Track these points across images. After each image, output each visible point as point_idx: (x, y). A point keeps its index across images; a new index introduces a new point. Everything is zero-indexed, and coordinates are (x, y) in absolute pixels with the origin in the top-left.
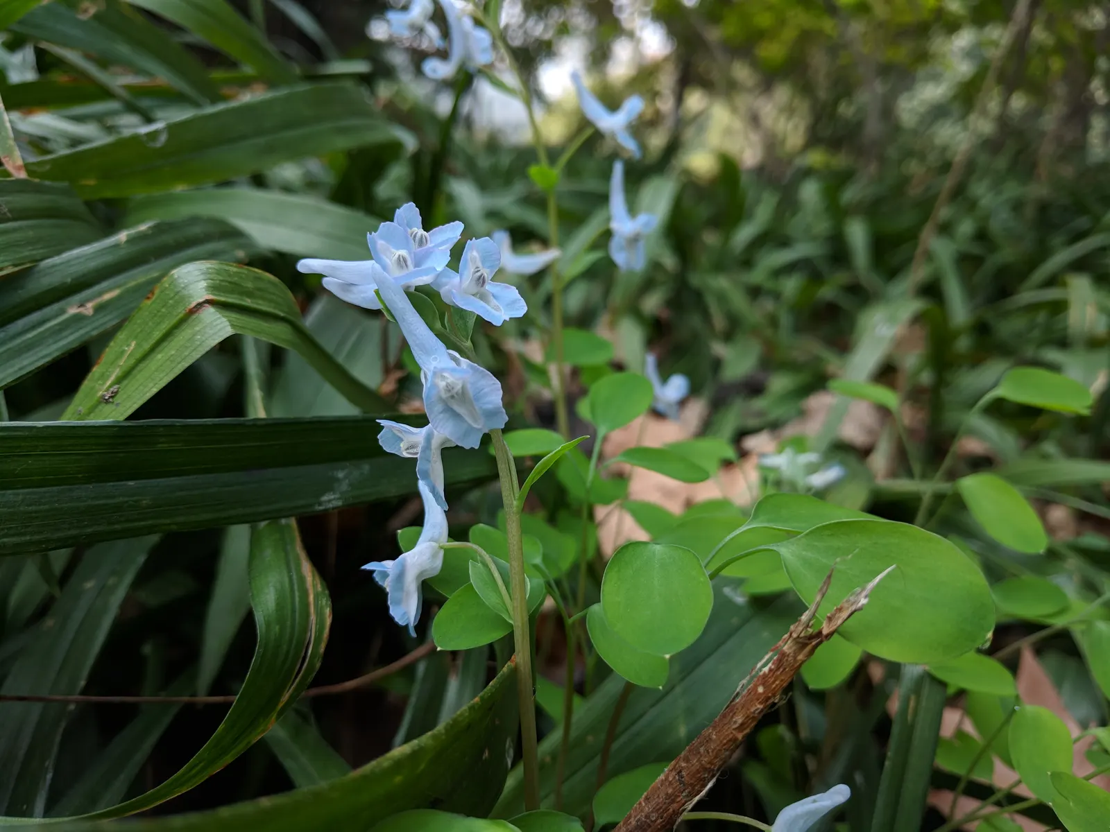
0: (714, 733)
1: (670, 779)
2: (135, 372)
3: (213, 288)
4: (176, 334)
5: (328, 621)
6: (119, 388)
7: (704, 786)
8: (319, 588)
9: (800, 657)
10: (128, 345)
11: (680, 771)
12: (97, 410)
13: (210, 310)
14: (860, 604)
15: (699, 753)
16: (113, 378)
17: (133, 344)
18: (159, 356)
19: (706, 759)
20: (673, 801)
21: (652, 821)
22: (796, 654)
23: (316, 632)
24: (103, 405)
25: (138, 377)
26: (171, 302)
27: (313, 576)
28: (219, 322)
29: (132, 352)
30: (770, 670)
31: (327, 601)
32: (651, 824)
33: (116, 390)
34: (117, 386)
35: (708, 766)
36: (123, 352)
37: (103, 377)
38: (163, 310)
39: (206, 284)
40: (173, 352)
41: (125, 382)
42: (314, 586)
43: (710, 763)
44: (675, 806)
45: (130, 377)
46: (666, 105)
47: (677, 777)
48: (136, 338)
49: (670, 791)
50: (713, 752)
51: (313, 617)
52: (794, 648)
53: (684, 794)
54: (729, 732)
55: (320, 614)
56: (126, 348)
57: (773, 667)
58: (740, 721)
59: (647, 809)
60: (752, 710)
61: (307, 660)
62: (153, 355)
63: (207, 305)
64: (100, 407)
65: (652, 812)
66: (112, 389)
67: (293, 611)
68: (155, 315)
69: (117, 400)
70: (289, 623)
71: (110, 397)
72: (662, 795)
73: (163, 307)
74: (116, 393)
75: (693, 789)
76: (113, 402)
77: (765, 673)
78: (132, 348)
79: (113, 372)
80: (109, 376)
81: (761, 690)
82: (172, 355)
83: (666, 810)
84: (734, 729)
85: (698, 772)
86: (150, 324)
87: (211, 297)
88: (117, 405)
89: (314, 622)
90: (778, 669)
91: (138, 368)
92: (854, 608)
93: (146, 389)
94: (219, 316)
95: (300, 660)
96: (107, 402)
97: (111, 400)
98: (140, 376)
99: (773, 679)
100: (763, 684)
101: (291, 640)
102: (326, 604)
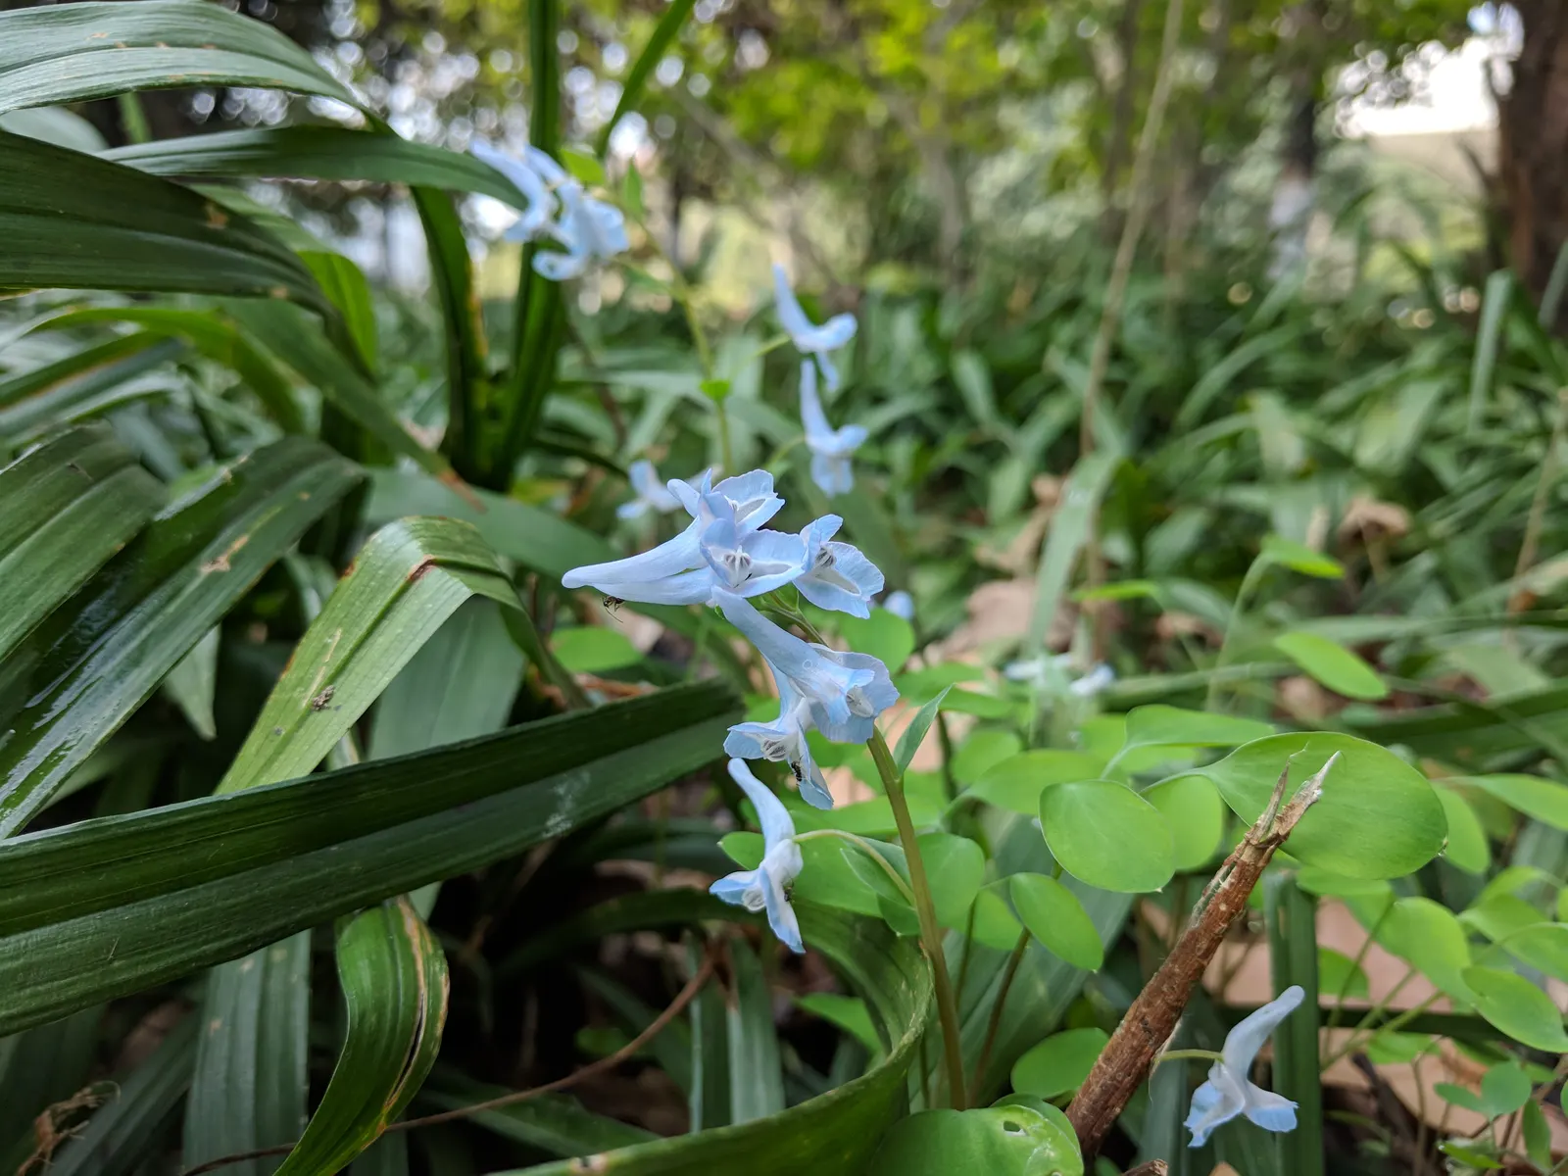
0: (1177, 966)
1: (1133, 1029)
2: (350, 666)
3: (429, 546)
4: (398, 609)
5: (445, 991)
6: (334, 688)
7: (1172, 1027)
8: (430, 949)
9: (1261, 864)
10: (332, 636)
11: (1143, 1018)
12: (307, 723)
13: (435, 573)
14: (1315, 796)
15: (1163, 992)
16: (319, 680)
17: (339, 633)
18: (380, 640)
19: (1171, 997)
20: (1140, 1054)
21: (1118, 1082)
22: (1257, 861)
23: (428, 1010)
24: (316, 714)
25: (357, 669)
26: (381, 572)
27: (422, 934)
28: (450, 583)
29: (339, 642)
30: (1232, 884)
31: (441, 965)
32: (1119, 1085)
33: (329, 692)
34: (331, 686)
35: (1175, 1004)
36: (326, 646)
37: (303, 682)
38: (373, 583)
39: (420, 544)
40: (399, 631)
41: (341, 680)
42: (423, 947)
43: (1178, 1000)
44: (1143, 1059)
45: (346, 673)
46: (660, 225)
47: (1141, 1026)
48: (340, 625)
49: (1135, 1043)
50: (1178, 987)
51: (424, 991)
52: (1254, 856)
53: (1151, 1043)
54: (1194, 960)
55: (433, 985)
56: (329, 641)
57: (1233, 880)
58: (1205, 946)
59: (1110, 1070)
60: (1217, 931)
61: (418, 1049)
62: (371, 640)
63: (431, 566)
64: (311, 718)
65: (1117, 1072)
66: (325, 692)
67: (396, 988)
68: (362, 593)
69: (332, 703)
70: (390, 1007)
71: (326, 701)
72: (1127, 1051)
73: (371, 580)
74: (331, 695)
75: (1161, 1033)
76: (329, 708)
77: (1224, 889)
78: (338, 638)
79: (317, 673)
80: (312, 679)
81: (1223, 908)
82: (399, 635)
83: (1134, 1064)
84: (1199, 957)
85: (1165, 1013)
86: (357, 603)
87: (432, 557)
88: (337, 708)
89: (425, 996)
90: (1239, 882)
91: (355, 660)
92: (1309, 802)
93: (374, 682)
94: (448, 577)
95: (409, 1050)
96: (320, 708)
97: (326, 705)
98: (358, 668)
99: (1235, 893)
100: (1226, 902)
101: (393, 1029)
102: (441, 969)
